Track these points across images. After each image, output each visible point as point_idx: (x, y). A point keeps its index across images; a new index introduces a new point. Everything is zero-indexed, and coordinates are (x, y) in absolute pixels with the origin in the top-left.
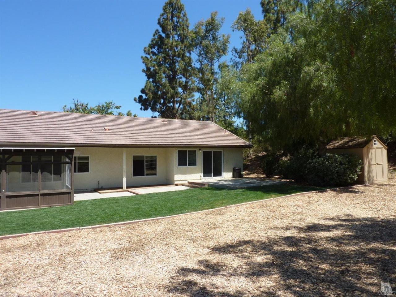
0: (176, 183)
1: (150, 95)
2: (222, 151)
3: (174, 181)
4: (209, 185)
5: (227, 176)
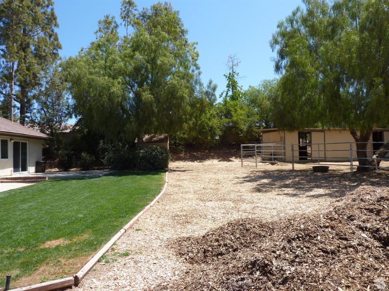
2: (28, 142)
4: (49, 178)
5: (31, 171)
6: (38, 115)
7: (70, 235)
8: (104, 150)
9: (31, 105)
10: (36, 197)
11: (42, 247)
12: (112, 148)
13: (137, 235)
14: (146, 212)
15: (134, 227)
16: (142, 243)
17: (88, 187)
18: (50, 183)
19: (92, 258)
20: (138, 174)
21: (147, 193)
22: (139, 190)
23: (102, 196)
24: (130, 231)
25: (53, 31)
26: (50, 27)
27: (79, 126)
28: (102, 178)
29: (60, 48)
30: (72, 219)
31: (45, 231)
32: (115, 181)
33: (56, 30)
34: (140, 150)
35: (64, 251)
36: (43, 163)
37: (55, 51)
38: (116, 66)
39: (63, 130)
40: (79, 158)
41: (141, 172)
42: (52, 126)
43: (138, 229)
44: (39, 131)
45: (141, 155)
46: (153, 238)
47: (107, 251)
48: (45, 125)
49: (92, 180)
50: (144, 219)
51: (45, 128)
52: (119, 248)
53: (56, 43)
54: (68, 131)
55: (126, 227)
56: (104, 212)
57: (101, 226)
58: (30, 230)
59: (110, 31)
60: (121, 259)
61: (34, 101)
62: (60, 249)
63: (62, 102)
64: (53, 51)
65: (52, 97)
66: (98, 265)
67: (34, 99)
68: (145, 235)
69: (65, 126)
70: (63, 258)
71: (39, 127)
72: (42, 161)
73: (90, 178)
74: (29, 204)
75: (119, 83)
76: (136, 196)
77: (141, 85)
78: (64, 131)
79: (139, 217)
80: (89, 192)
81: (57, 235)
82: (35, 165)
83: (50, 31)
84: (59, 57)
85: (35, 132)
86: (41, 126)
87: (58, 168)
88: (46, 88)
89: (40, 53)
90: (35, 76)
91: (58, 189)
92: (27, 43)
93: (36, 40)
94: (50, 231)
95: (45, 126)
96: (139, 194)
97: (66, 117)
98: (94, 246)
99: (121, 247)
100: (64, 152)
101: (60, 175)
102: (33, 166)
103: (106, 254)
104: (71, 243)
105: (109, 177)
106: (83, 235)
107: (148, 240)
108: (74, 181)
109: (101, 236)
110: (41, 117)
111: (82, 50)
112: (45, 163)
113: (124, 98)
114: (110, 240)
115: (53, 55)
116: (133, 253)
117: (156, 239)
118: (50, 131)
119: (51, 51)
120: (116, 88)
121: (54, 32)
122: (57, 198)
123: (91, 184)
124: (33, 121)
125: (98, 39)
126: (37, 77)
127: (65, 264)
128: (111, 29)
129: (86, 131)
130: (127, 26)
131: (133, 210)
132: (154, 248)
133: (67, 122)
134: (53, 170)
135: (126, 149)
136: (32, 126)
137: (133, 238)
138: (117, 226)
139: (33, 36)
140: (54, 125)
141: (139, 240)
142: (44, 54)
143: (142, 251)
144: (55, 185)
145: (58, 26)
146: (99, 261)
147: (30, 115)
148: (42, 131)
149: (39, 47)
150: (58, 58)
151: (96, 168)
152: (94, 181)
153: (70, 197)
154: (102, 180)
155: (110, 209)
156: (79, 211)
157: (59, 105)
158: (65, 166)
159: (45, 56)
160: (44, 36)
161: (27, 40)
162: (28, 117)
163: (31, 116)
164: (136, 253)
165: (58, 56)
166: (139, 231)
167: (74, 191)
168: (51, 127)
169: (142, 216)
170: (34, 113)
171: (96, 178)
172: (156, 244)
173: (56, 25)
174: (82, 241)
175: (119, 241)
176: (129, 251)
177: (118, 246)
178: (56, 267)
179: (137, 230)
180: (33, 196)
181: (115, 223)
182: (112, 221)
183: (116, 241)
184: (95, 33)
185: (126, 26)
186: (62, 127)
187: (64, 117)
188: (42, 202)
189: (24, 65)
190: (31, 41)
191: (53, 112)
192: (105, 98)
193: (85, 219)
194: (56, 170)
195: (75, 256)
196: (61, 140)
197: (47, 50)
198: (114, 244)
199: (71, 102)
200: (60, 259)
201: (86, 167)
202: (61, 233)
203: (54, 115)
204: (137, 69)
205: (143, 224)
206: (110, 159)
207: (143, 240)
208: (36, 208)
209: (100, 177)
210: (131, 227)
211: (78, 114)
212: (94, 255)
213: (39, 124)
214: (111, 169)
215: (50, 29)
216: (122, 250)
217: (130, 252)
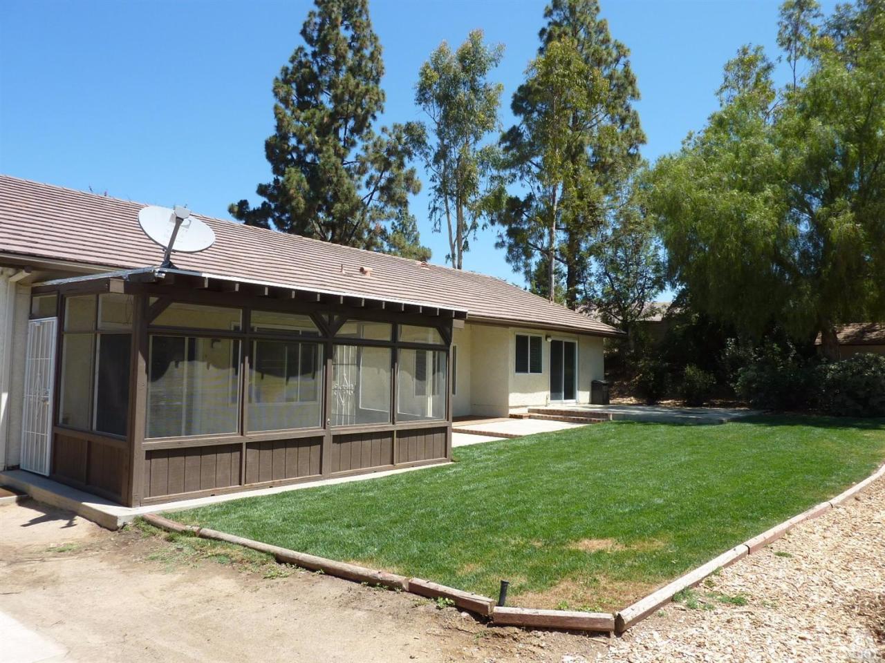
0: (512, 412)
1: (299, 200)
2: (577, 342)
3: (508, 407)
4: (616, 417)
5: (582, 400)
6: (598, 287)
7: (629, 535)
8: (737, 362)
9: (585, 268)
10: (583, 452)
11: (572, 547)
12: (755, 358)
13: (777, 567)
14: (813, 516)
15: (774, 545)
16: (784, 586)
17: (688, 443)
18: (614, 426)
19: (660, 589)
20: (817, 424)
21: (830, 472)
22: (812, 462)
23: (717, 466)
24: (762, 553)
25: (628, 109)
26: (622, 103)
27: (681, 306)
28: (727, 425)
29: (643, 142)
30: (638, 505)
31: (584, 519)
32: (755, 437)
33: (634, 105)
34: (828, 362)
35: (609, 564)
36: (604, 384)
37: (631, 151)
38: (759, 161)
39: (647, 315)
40: (679, 377)
41: (827, 418)
42: (626, 309)
43: (782, 552)
44: (599, 320)
45: (829, 376)
46: (816, 582)
47: (697, 584)
48: (612, 306)
49: (704, 428)
50: (804, 534)
51: (611, 313)
52: (725, 583)
53: (634, 132)
54: (658, 318)
55: (752, 542)
56: (710, 502)
57: (694, 529)
58: (558, 512)
59: (751, 82)
60: (724, 607)
61: (592, 259)
62: (603, 557)
63: (646, 256)
64: (628, 151)
65: (625, 248)
66: (670, 607)
67: (591, 254)
68: (797, 569)
69: (652, 308)
70: (605, 577)
71: (600, 311)
72: (603, 382)
73: (699, 423)
74: (568, 464)
75: (766, 200)
76: (799, 477)
77: (828, 199)
78: (648, 319)
79: (793, 526)
80: (689, 455)
81: (604, 530)
82: (590, 387)
83: (623, 110)
84: (642, 162)
85: (592, 322)
86: (604, 310)
87: (636, 397)
88: (614, 230)
89: (603, 160)
90: (592, 208)
91: (627, 440)
92: (578, 143)
93: (596, 134)
94: (593, 520)
95: (611, 309)
96: (809, 472)
97: (652, 288)
98: (669, 567)
99: (729, 584)
100: (648, 364)
101: (637, 412)
102: (587, 391)
103: (691, 591)
104: (627, 552)
105: (743, 425)
106: (654, 541)
107: (801, 582)
108: (662, 428)
109: (691, 550)
110: (603, 290)
111: (689, 138)
112: (610, 385)
113: (783, 237)
114: (707, 561)
115: (629, 158)
116: (755, 602)
117: (824, 583)
118: (621, 318)
119: (625, 152)
120: (761, 214)
121: (631, 110)
122: (620, 458)
123: (698, 438)
124: (588, 300)
125: (725, 104)
126: (596, 209)
127: (605, 589)
128: (755, 75)
129: (696, 317)
130: (795, 60)
131: (782, 508)
132: (810, 604)
133: (655, 300)
134: (626, 401)
135: (790, 359)
136: (586, 310)
137: (765, 570)
138: (734, 537)
139: (590, 127)
140: (630, 305)
141: (778, 579)
142: (611, 160)
143: (778, 604)
144: (623, 432)
145: (638, 97)
146: (673, 599)
147: (583, 288)
148: (606, 320)
149: (600, 148)
150: (639, 163)
151: (718, 402)
152: (705, 431)
153: (647, 459)
154: (728, 432)
155: (726, 496)
156: (657, 491)
157: (638, 264)
158: (650, 395)
159: (613, 164)
160: (610, 124)
161: (579, 138)
162: (580, 292)
163: (585, 290)
164: (764, 603)
165: (639, 159)
166: (785, 559)
167: (657, 448)
168: (623, 310)
169: (800, 526)
170: (590, 284)
171: (713, 424)
172: (819, 597)
173: (635, 95)
174: (649, 551)
175: (728, 569)
176: (747, 595)
177: (723, 580)
178: (588, 588)
179: (780, 554)
180: (578, 450)
181: (730, 530)
182: (724, 525)
183: (719, 568)
184: (717, 94)
185: (792, 62)
186: (646, 311)
187: (648, 287)
188: (590, 463)
189: (575, 189)
190: (586, 139)
191: (626, 279)
192: (732, 242)
193: (666, 510)
194: (631, 400)
195: (627, 578)
196: (643, 337)
197: (616, 150)
198: (715, 573)
199: (663, 254)
200: (598, 577)
201: (694, 398)
202: (611, 528)
203: (629, 286)
204: (817, 163)
205: (799, 543)
206: (750, 382)
207: (788, 580)
208: (578, 473)
209: (721, 422)
210: (765, 545)
211: (677, 280)
212: (666, 585)
213: (599, 305)
214: (752, 406)
215: (621, 106)
216: (732, 590)
217: (749, 599)
